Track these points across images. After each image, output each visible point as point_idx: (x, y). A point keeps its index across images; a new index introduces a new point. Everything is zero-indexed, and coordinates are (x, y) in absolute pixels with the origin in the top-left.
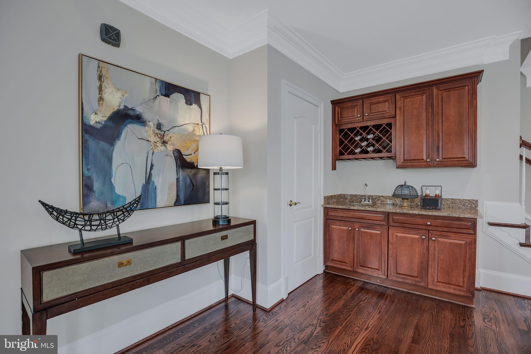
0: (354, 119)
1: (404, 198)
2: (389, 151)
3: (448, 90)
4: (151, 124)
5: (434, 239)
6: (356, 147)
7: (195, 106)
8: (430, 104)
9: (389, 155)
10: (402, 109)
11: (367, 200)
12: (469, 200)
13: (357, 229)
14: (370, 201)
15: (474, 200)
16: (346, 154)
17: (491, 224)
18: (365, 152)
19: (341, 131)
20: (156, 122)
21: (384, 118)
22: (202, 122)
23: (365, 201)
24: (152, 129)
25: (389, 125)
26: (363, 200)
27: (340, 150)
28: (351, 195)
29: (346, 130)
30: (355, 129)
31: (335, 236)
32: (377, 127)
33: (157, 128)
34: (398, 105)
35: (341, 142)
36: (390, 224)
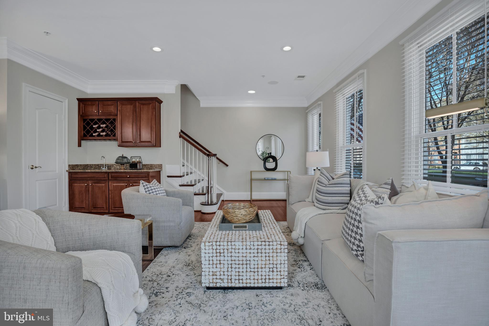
0: (93, 113)
1: (122, 164)
2: (114, 136)
3: (143, 104)
5: (131, 184)
6: (95, 132)
8: (134, 111)
9: (114, 138)
10: (121, 111)
11: (104, 167)
12: (158, 165)
13: (91, 184)
14: (107, 167)
15: (160, 164)
16: (88, 136)
17: (168, 177)
18: (99, 135)
19: (84, 120)
21: (111, 115)
23: (103, 167)
25: (114, 120)
26: (102, 167)
27: (84, 133)
28: (95, 165)
29: (88, 120)
30: (94, 119)
31: (77, 192)
32: (107, 120)
34: (119, 109)
35: (85, 128)
36: (110, 179)
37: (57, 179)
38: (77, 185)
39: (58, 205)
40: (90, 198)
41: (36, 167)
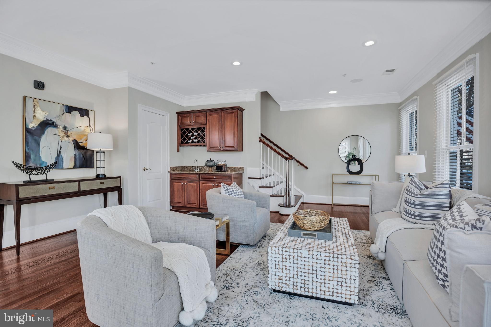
0: (188, 124)
1: (210, 167)
2: (204, 142)
3: (228, 113)
4: (61, 127)
5: (217, 185)
6: (190, 139)
7: (85, 117)
8: (220, 120)
9: (204, 144)
10: (209, 120)
11: (197, 169)
12: (240, 167)
13: (186, 184)
14: (198, 169)
15: (242, 167)
16: (184, 143)
17: (249, 178)
18: (193, 142)
19: (182, 130)
20: (63, 126)
21: (201, 124)
22: (89, 125)
23: (196, 169)
24: (61, 129)
25: (204, 128)
26: (195, 169)
27: (181, 141)
28: (190, 167)
29: (184, 129)
30: (189, 129)
31: (176, 189)
32: (199, 129)
33: (64, 129)
34: (207, 119)
35: (182, 136)
36: (200, 180)
37: (162, 179)
38: (176, 184)
39: (162, 199)
40: (185, 195)
41: (147, 169)
